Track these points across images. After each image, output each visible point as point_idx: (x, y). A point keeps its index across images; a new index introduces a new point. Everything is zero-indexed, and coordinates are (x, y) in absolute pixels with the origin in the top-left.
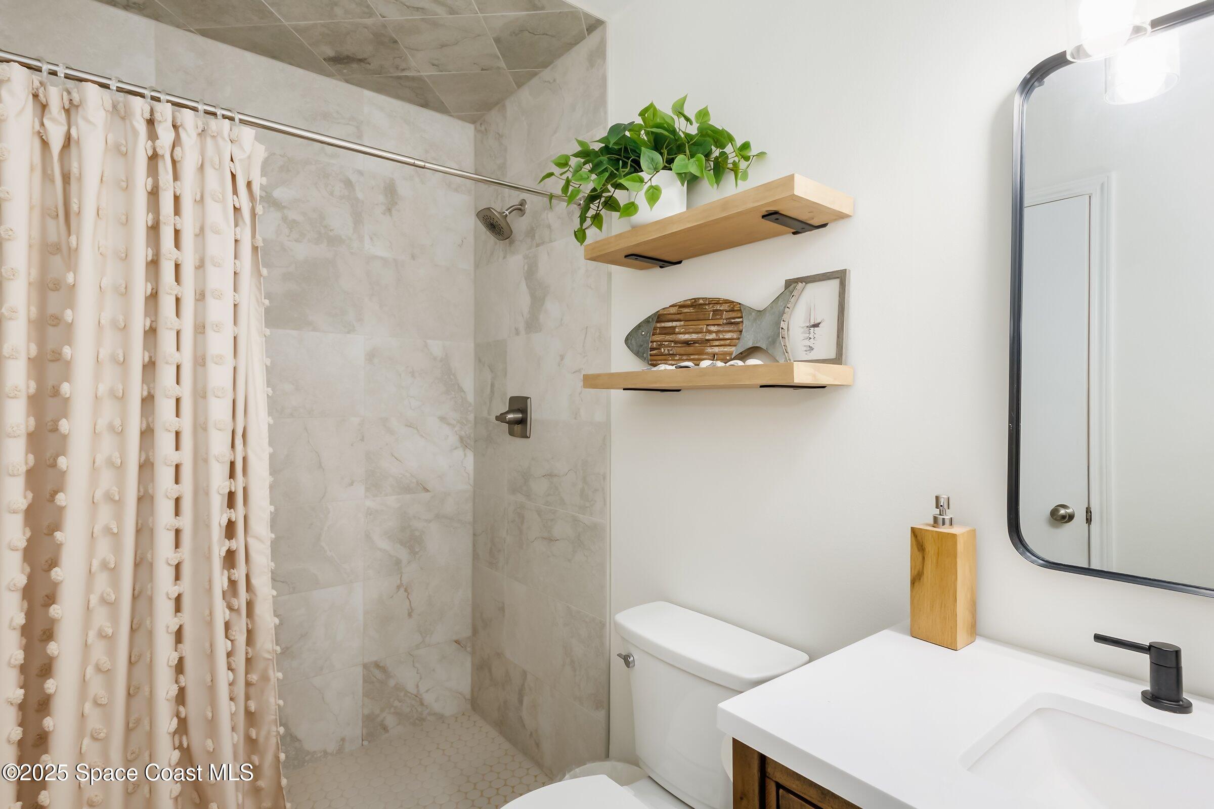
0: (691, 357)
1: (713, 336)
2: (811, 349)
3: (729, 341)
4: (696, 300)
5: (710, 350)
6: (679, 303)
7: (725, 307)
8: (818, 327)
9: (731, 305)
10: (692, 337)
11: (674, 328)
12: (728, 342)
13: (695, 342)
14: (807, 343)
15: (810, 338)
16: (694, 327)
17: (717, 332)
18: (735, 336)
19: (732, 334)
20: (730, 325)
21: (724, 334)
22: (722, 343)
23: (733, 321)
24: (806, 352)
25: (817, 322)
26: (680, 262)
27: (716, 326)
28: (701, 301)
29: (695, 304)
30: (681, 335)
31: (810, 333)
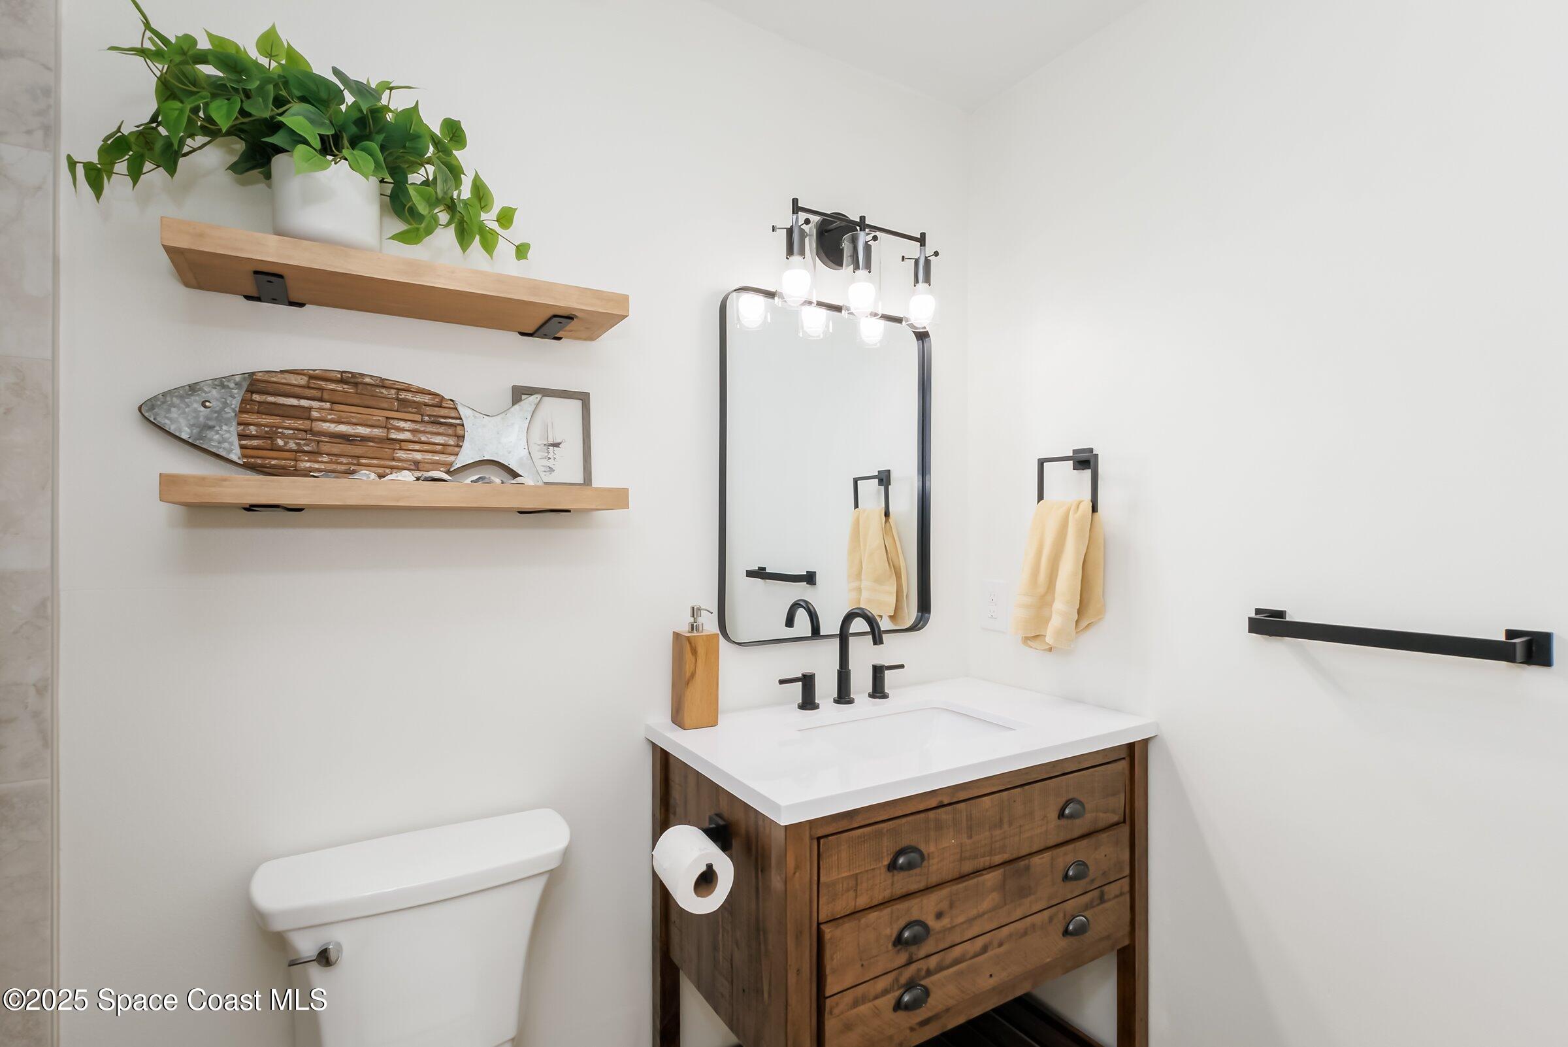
0: (361, 461)
1: (407, 436)
2: (551, 470)
3: (441, 447)
4: (354, 375)
5: (405, 456)
6: (311, 372)
7: (427, 399)
8: (559, 447)
9: (435, 398)
10: (357, 431)
11: (310, 409)
12: (439, 448)
13: (364, 439)
14: (546, 462)
15: (549, 458)
16: (359, 415)
17: (413, 431)
18: (451, 441)
19: (447, 439)
20: (432, 424)
21: (429, 436)
22: (427, 447)
23: (443, 420)
24: (545, 473)
25: (558, 441)
26: (301, 305)
27: (409, 423)
28: (367, 380)
29: (351, 380)
30: (327, 424)
31: (548, 453)
